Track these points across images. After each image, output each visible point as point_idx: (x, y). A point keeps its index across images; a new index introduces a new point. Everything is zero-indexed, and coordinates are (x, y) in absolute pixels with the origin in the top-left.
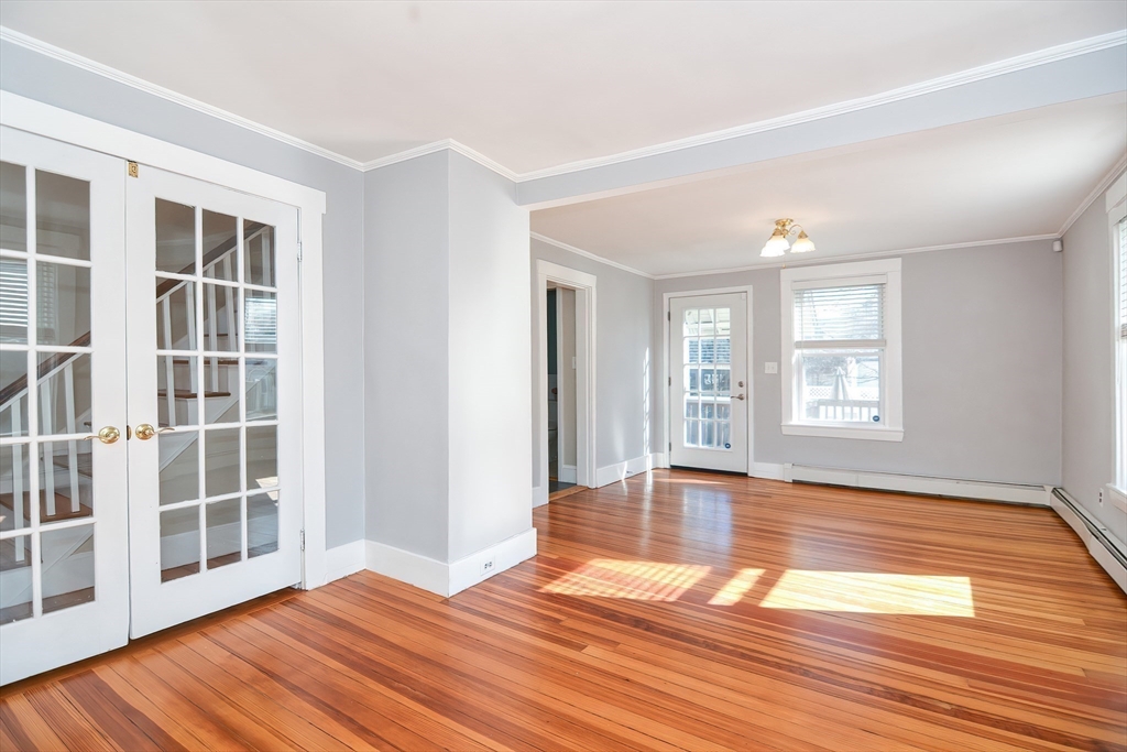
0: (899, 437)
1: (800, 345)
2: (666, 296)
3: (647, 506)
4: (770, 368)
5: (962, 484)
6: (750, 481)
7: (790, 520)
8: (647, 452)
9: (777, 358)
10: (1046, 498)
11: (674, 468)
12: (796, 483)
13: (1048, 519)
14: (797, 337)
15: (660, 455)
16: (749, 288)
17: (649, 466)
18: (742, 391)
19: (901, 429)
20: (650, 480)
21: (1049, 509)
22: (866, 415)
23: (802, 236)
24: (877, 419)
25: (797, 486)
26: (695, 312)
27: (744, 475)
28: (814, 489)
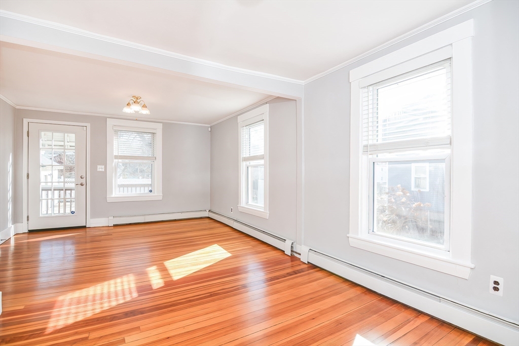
0: (161, 198)
1: (116, 157)
2: (25, 121)
3: (10, 260)
4: (100, 168)
5: (183, 214)
6: (87, 230)
7: (111, 245)
8: (10, 225)
9: (105, 164)
10: (206, 214)
11: (31, 232)
12: (115, 226)
13: (207, 221)
14: (115, 153)
15: (19, 225)
16: (88, 125)
17: (12, 233)
18: (83, 181)
19: (161, 194)
20: (12, 243)
21: (209, 218)
22: (147, 190)
23: (144, 106)
24: (151, 191)
25: (116, 228)
26: (50, 134)
27: (84, 227)
28: (126, 227)
